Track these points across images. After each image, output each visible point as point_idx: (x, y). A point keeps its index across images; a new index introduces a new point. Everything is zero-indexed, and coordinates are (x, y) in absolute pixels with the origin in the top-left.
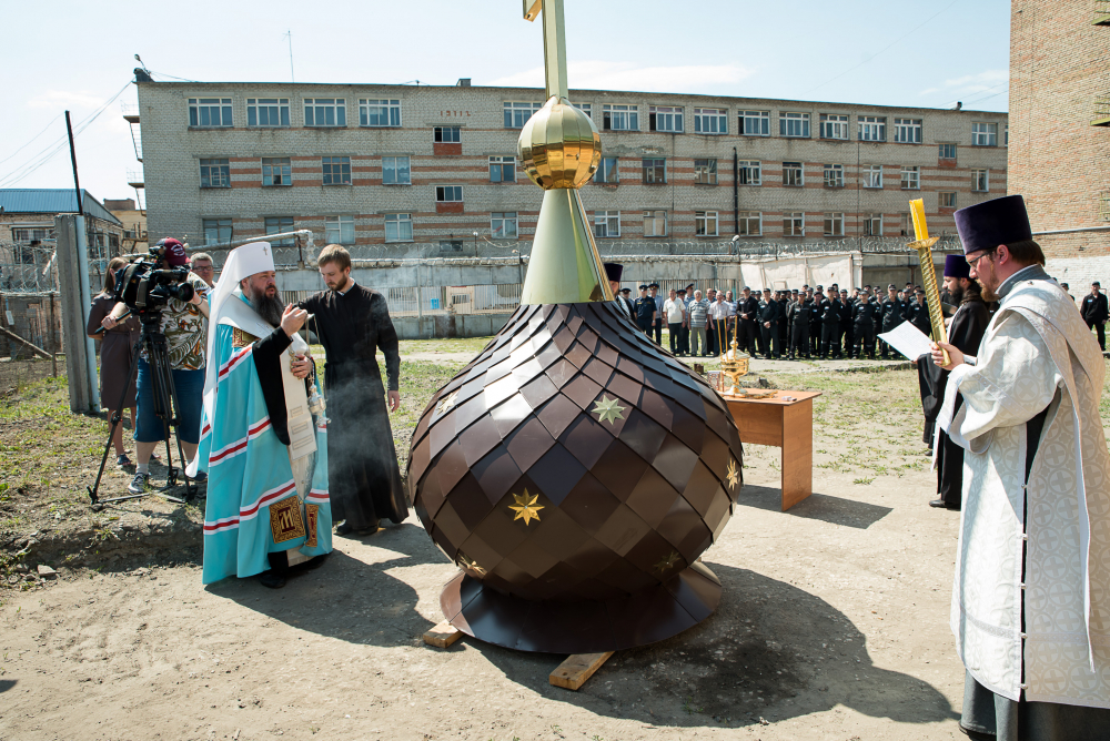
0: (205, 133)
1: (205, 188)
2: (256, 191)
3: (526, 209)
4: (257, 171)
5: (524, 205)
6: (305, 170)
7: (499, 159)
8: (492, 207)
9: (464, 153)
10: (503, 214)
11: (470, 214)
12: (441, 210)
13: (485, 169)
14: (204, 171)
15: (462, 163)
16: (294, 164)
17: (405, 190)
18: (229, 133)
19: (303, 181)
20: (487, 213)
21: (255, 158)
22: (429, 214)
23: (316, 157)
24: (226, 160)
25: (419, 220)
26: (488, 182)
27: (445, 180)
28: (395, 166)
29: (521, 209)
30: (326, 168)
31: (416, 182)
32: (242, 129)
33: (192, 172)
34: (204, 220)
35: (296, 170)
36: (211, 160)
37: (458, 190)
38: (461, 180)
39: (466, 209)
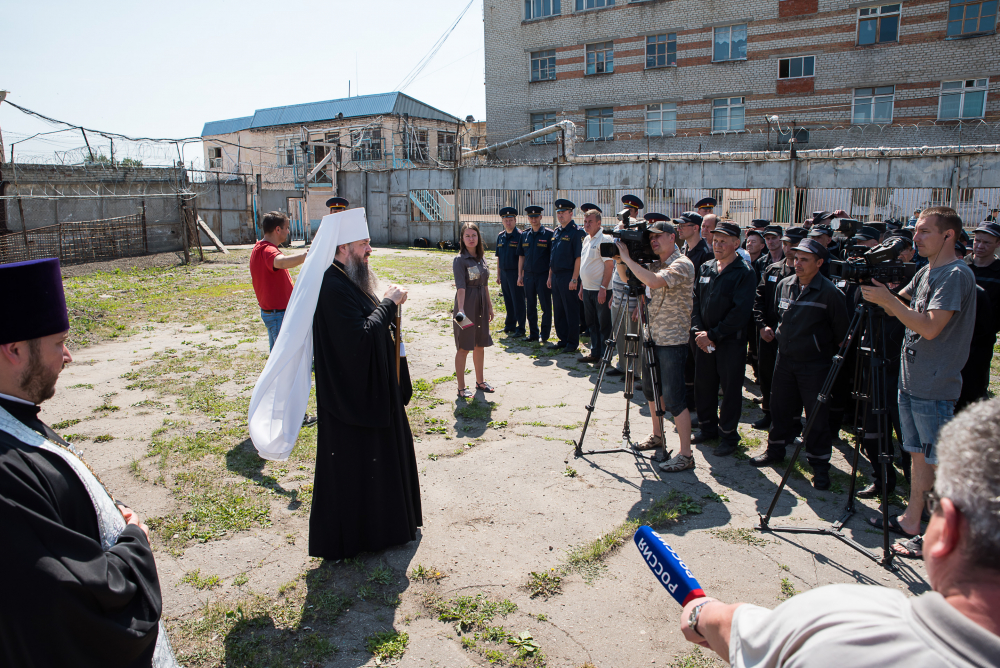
0: (535, 25)
1: (534, 82)
2: (578, 81)
3: (910, 80)
4: (580, 60)
5: (907, 74)
6: (627, 53)
7: (874, 11)
8: (857, 81)
9: (821, 10)
10: (872, 89)
11: (822, 92)
12: (783, 90)
13: (851, 28)
14: (534, 64)
15: (817, 23)
16: (617, 48)
17: (740, 69)
18: (557, 22)
19: (625, 67)
20: (847, 90)
21: (579, 46)
22: (767, 96)
23: (639, 38)
24: (552, 51)
25: (752, 104)
26: (852, 46)
27: (792, 50)
28: (728, 38)
29: (902, 81)
30: (651, 49)
31: (753, 56)
32: (568, 16)
33: (523, 68)
34: (532, 114)
35: (619, 55)
36: (540, 52)
37: (809, 62)
38: (814, 47)
39: (817, 86)
